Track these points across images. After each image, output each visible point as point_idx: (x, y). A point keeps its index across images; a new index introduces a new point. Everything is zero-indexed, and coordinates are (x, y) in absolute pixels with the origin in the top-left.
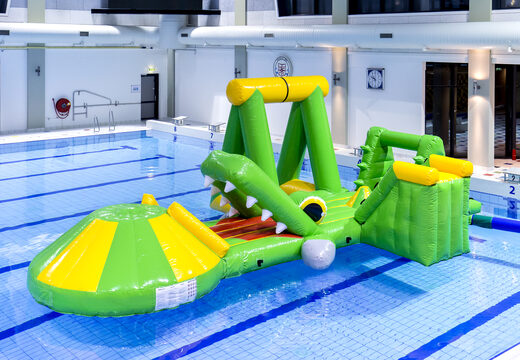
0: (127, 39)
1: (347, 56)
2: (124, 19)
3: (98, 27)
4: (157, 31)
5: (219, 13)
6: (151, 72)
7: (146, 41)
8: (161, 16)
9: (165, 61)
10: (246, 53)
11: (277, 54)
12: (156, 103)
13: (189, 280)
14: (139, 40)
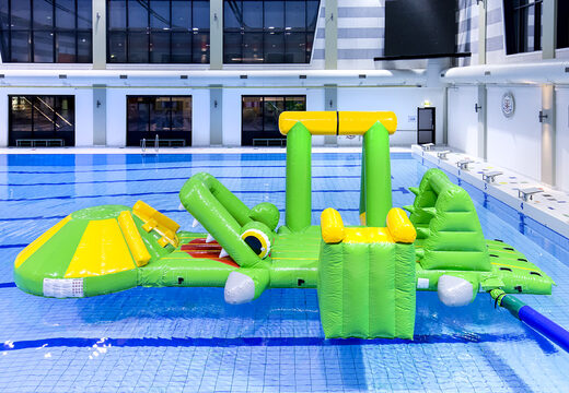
0: (400, 80)
1: (554, 92)
2: (401, 64)
3: (378, 71)
4: (425, 73)
5: (469, 55)
6: (428, 106)
7: (420, 82)
8: (427, 60)
9: (441, 97)
10: (486, 90)
11: (505, 90)
12: (434, 131)
13: (76, 279)
14: (410, 80)
